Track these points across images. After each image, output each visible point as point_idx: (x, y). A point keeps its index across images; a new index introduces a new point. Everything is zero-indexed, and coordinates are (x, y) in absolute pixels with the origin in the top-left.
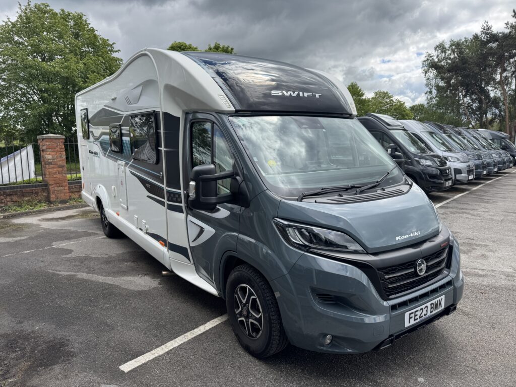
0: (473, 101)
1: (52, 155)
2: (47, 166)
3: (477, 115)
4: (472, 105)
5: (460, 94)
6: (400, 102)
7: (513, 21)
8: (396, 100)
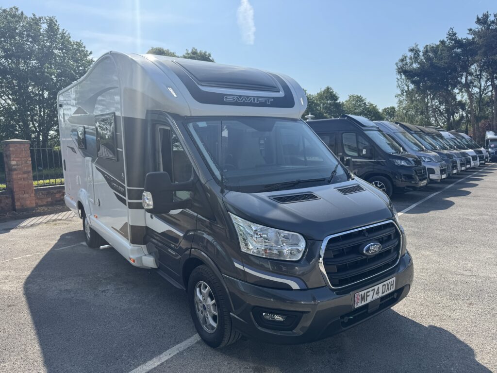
0: (441, 103)
1: (17, 161)
2: (11, 172)
3: (445, 117)
4: (440, 107)
5: (429, 97)
6: (372, 105)
7: (477, 27)
8: (369, 103)
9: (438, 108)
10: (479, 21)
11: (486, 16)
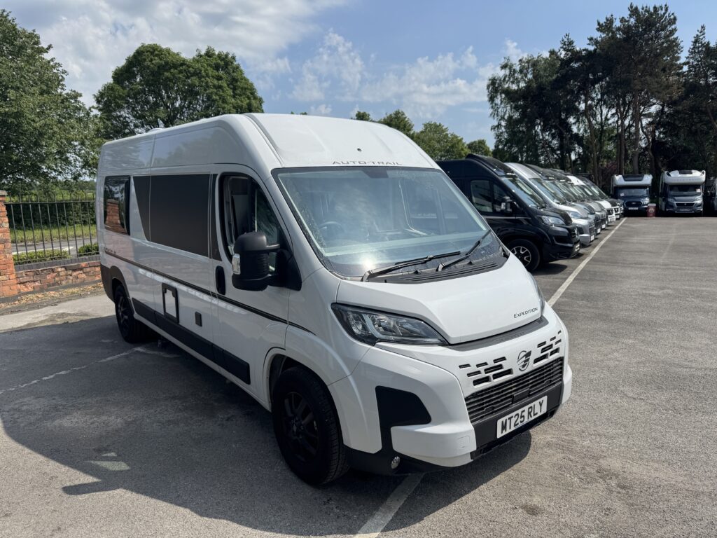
6: (457, 137)
7: (598, 35)
8: (452, 135)
9: (547, 143)
10: (601, 28)
11: (610, 21)
